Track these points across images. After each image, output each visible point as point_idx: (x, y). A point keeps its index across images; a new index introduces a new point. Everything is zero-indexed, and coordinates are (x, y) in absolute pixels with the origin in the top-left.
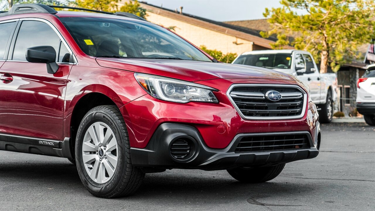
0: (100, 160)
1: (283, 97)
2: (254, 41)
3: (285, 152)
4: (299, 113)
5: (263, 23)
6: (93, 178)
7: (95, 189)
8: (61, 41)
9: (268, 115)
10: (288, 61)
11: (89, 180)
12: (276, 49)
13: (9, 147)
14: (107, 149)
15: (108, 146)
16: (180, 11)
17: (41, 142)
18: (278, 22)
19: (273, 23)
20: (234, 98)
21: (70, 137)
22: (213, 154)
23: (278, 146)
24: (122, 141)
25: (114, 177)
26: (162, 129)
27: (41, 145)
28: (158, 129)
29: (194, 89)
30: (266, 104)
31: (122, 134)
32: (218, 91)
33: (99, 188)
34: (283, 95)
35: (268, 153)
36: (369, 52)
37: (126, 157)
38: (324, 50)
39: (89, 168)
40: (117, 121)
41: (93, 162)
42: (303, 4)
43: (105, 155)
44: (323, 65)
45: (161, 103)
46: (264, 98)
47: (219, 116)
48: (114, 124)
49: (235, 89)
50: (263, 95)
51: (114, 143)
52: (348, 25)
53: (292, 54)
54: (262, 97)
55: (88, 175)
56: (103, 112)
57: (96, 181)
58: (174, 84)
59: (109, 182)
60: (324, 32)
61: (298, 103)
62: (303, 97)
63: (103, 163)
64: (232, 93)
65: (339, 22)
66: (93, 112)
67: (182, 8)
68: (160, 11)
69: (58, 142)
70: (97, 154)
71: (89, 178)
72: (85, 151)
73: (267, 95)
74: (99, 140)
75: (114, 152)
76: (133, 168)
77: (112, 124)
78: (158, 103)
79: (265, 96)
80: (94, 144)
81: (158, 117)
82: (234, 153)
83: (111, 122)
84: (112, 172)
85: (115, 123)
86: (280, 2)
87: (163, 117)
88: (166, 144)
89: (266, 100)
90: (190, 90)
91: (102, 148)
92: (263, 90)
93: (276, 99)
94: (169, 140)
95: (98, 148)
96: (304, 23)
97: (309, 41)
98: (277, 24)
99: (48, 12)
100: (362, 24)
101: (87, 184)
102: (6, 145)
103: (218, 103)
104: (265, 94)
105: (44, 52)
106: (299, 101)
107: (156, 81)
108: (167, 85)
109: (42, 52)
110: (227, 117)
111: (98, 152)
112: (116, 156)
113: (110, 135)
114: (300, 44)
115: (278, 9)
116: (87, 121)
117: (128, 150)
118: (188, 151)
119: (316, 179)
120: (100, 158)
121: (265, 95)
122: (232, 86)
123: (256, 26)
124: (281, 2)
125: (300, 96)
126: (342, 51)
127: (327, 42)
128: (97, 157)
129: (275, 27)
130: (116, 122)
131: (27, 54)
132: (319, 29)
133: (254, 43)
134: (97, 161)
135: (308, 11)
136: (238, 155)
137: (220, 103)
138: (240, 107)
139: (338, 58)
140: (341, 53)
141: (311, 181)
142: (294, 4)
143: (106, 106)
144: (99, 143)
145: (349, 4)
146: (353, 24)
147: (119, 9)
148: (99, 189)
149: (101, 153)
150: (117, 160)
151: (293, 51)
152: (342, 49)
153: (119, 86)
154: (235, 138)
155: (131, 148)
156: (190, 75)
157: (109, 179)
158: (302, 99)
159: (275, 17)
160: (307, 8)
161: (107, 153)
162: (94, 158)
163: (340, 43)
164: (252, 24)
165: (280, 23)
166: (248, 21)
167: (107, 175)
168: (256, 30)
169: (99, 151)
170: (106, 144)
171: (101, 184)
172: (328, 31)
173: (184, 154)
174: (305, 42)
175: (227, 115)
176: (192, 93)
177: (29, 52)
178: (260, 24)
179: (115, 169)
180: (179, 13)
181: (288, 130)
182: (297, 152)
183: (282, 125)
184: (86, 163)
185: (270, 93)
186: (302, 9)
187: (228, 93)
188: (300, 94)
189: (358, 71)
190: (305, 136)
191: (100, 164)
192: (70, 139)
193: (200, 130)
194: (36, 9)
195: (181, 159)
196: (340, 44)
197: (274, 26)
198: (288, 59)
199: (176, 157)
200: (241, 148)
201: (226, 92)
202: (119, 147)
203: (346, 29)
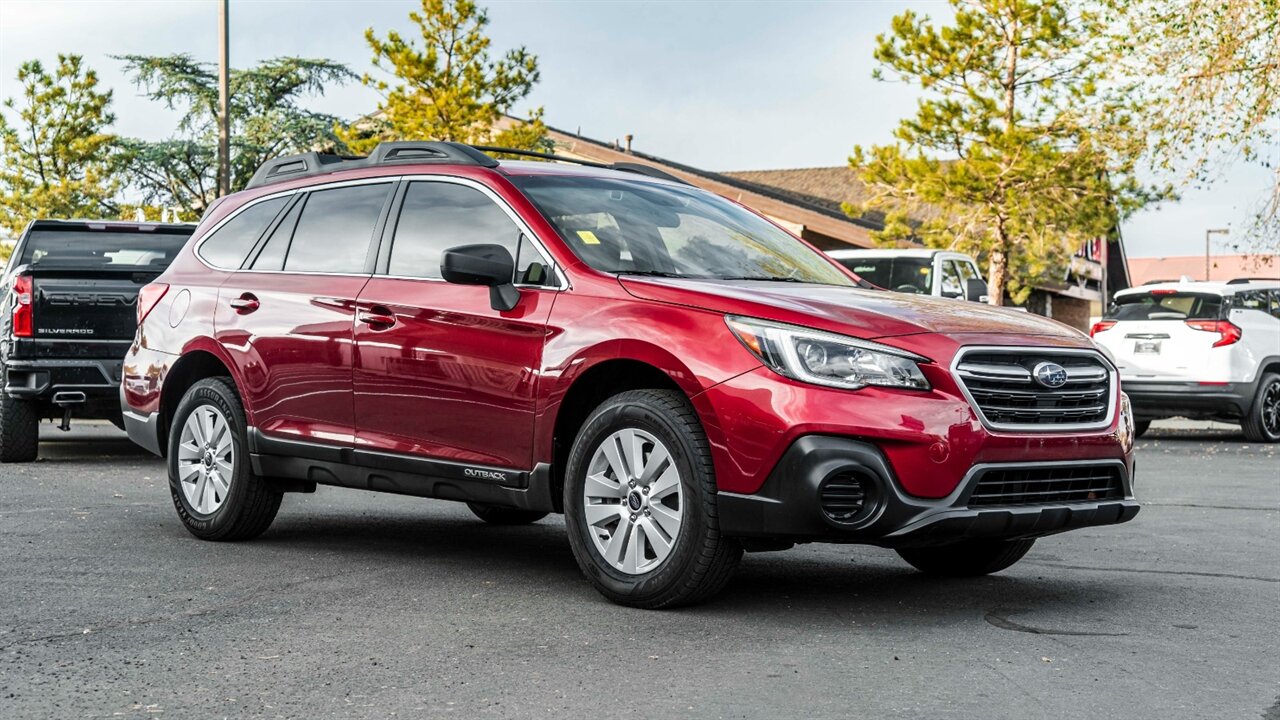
0: (632, 519)
1: (1069, 378)
2: (806, 224)
3: (1073, 507)
4: (1102, 416)
5: (818, 177)
6: (612, 560)
7: (619, 586)
8: (522, 234)
9: (1035, 419)
10: (925, 276)
11: (603, 566)
12: (882, 248)
13: (376, 481)
14: (651, 494)
15: (655, 488)
16: (624, 144)
17: (471, 471)
18: (884, 179)
19: (874, 182)
20: (965, 379)
21: (552, 462)
22: (918, 511)
23: (1057, 492)
24: (696, 475)
25: (672, 560)
26: (800, 452)
27: (470, 479)
28: (791, 449)
29: (869, 357)
30: (1033, 395)
31: (695, 460)
32: (930, 363)
33: (630, 585)
34: (1070, 372)
35: (1038, 510)
36: (1077, 256)
37: (705, 514)
38: (997, 251)
39: (601, 536)
40: (684, 430)
41: (612, 523)
42: (950, 139)
43: (646, 508)
44: (993, 287)
45: (795, 388)
46: (1029, 379)
47: (919, 419)
48: (673, 435)
49: (967, 359)
50: (1027, 373)
51: (672, 479)
52: (1056, 192)
53: (932, 259)
54: (1026, 377)
55: (598, 553)
56: (643, 405)
57: (620, 567)
58: (824, 343)
59: (658, 572)
60: (1000, 208)
61: (1100, 392)
62: (1108, 379)
63: (640, 526)
64: (960, 367)
65: (1038, 185)
66: (616, 404)
67: (630, 138)
68: (578, 143)
69: (519, 472)
70: (625, 504)
71: (603, 560)
72: (590, 497)
73: (1036, 374)
74: (629, 471)
75: (670, 501)
76: (718, 540)
77: (668, 434)
78: (787, 388)
79: (1032, 376)
80: (617, 481)
81: (791, 421)
82: (966, 508)
83: (665, 430)
84: (664, 548)
85: (678, 434)
86: (894, 133)
87: (804, 422)
88: (810, 486)
89: (1034, 385)
90: (860, 360)
91: (639, 489)
92: (1027, 360)
93: (1057, 384)
94: (817, 476)
95: (626, 490)
96: (953, 184)
97: (963, 228)
98: (881, 184)
99: (477, 163)
100: (1091, 189)
101: (596, 573)
102: (371, 476)
103: (930, 391)
104: (1032, 370)
105: (485, 260)
106: (1099, 388)
107: (782, 337)
108: (810, 346)
109: (482, 259)
110: (941, 423)
111: (627, 500)
112: (677, 509)
113: (662, 460)
114: (941, 234)
115: (885, 149)
116: (601, 426)
117: (710, 498)
118: (860, 503)
119: (1100, 569)
120: (633, 514)
121: (1032, 373)
122: (962, 352)
123: (803, 185)
124: (898, 132)
125: (1102, 375)
126: (1042, 253)
127: (1006, 232)
128: (624, 511)
129: (878, 191)
130: (680, 431)
131: (443, 264)
132: (987, 200)
133: (805, 227)
134: (624, 520)
135: (961, 156)
136: (975, 513)
137: (935, 391)
138: (980, 400)
139: (1033, 270)
140: (1041, 258)
141: (1093, 573)
142: (927, 137)
143: (649, 390)
144: (630, 478)
145: (1059, 140)
146: (1069, 189)
147: (493, 140)
148: (630, 587)
149: (635, 502)
150: (679, 519)
151: (935, 253)
152: (1044, 249)
153: (672, 341)
154: (970, 473)
155: (720, 493)
156: (864, 324)
157: (656, 563)
158: (1105, 384)
159: (877, 169)
160: (959, 149)
161: (651, 503)
162: (615, 513)
163: (1039, 234)
164: (792, 181)
165: (890, 183)
166: (782, 173)
167: (650, 554)
168: (800, 195)
169: (631, 497)
170: (649, 482)
171: (634, 576)
172: (1011, 204)
173: (849, 510)
174: (951, 231)
175: (940, 417)
176: (864, 366)
177: (449, 258)
178: (812, 181)
179: (673, 542)
180: (622, 150)
181: (1080, 456)
182: (1097, 507)
183: (1066, 442)
184: (595, 525)
185: (1044, 369)
186: (946, 150)
187: (952, 369)
188: (1101, 371)
189: (1049, 300)
190: (1114, 469)
191: (630, 527)
192: (551, 467)
193: (891, 453)
194: (444, 155)
195: (844, 520)
196: (1039, 239)
197: (875, 189)
198: (924, 271)
199: (833, 516)
200: (980, 496)
201: (948, 365)
202: (687, 489)
203: (1054, 200)
